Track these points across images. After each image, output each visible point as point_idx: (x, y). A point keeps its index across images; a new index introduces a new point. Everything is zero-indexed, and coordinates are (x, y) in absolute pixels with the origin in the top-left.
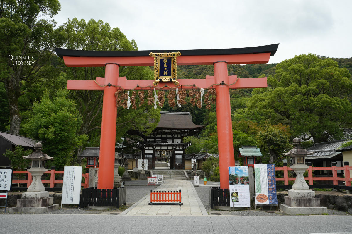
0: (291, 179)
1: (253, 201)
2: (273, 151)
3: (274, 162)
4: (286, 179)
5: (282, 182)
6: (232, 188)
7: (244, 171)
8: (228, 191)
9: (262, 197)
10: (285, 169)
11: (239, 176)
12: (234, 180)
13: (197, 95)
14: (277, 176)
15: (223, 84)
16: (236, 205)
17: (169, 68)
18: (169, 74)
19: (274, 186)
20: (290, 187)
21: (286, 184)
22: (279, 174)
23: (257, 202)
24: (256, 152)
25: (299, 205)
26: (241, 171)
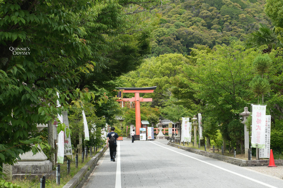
0: (158, 132)
1: (147, 139)
2: (153, 123)
3: (153, 126)
4: (157, 132)
5: (156, 133)
6: (141, 135)
7: (144, 129)
8: (139, 135)
9: (150, 137)
10: (157, 129)
11: (143, 131)
12: (141, 132)
13: (129, 104)
14: (154, 131)
15: (138, 101)
16: (142, 140)
17: (120, 95)
18: (120, 97)
19: (153, 134)
20: (158, 134)
21: (157, 133)
22: (155, 130)
23: (148, 139)
24: (147, 123)
25: (160, 139)
26: (143, 129)
